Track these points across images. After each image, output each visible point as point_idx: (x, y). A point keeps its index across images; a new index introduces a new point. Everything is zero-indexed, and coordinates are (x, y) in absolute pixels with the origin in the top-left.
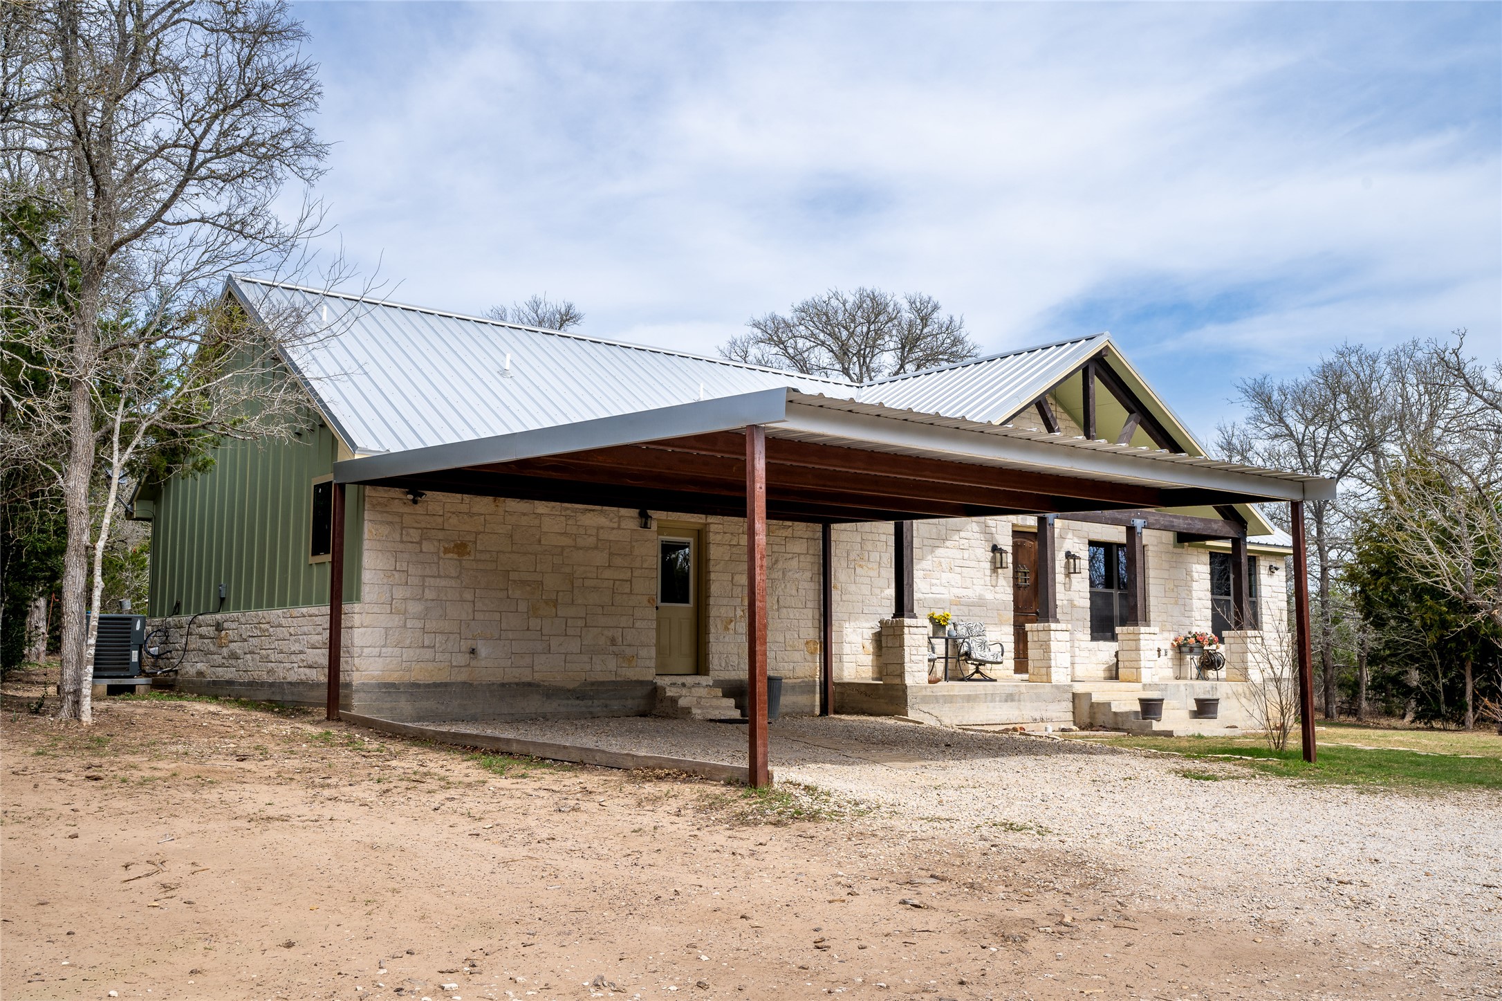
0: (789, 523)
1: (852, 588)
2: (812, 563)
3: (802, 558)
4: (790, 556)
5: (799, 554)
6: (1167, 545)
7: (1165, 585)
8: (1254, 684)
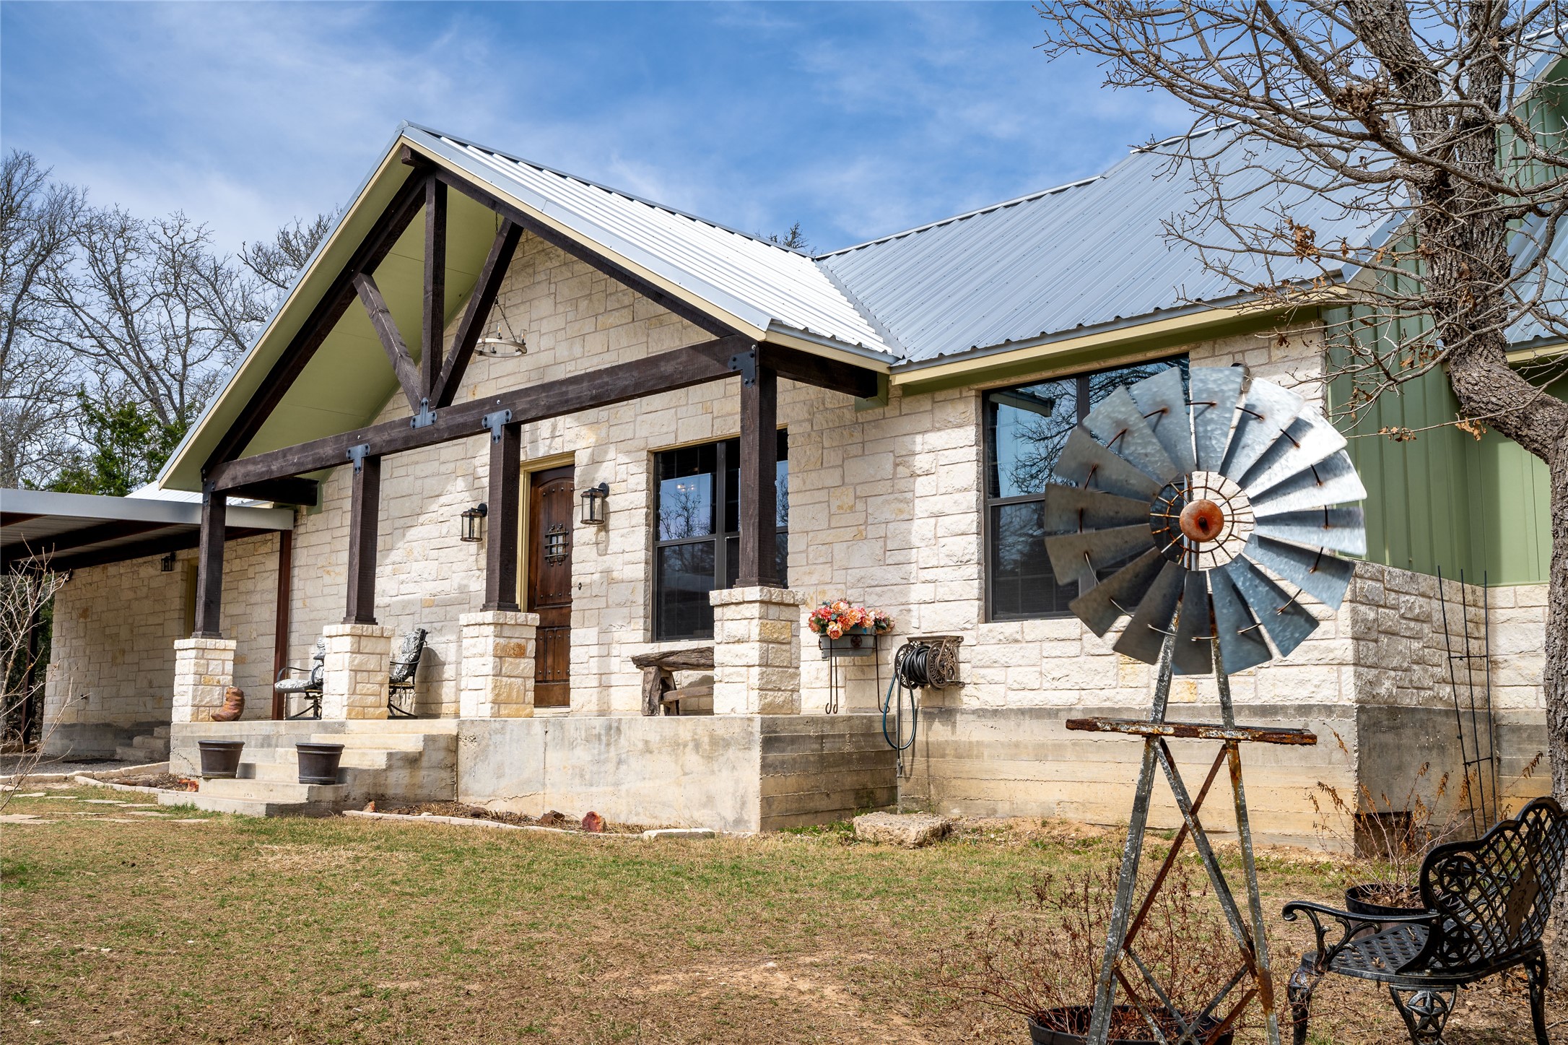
6: (837, 411)
7: (828, 502)
8: (726, 719)
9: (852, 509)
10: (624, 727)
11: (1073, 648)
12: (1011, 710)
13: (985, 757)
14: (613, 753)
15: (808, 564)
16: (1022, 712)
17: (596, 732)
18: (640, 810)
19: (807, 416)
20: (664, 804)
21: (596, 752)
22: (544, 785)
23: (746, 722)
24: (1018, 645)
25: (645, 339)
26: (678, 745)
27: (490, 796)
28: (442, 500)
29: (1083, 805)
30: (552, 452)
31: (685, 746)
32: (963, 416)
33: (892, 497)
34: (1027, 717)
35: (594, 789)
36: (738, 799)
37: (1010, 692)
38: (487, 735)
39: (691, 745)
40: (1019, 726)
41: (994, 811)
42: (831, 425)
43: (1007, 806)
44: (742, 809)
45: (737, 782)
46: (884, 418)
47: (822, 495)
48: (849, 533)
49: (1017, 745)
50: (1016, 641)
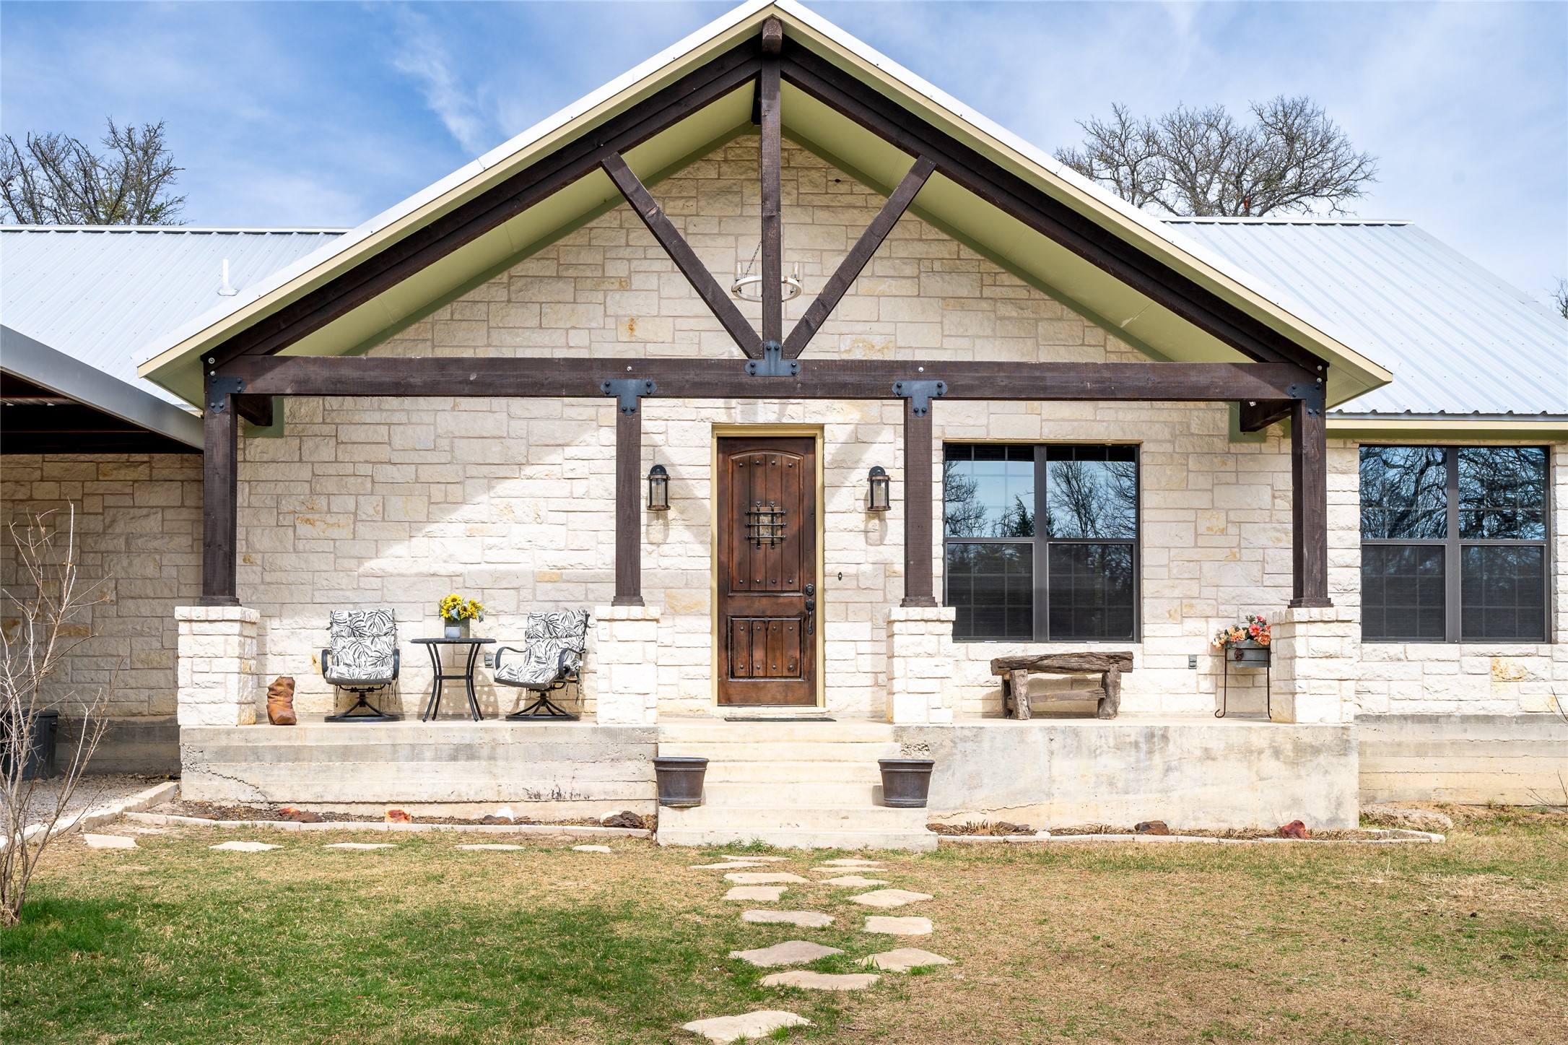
0: (145, 457)
1: (290, 560)
2: (193, 522)
3: (170, 514)
4: (145, 511)
5: (163, 508)
6: (1207, 438)
7: (1195, 522)
8: (1314, 728)
9: (1223, 532)
10: (1171, 735)
11: (1454, 668)
12: (1394, 716)
13: (1368, 755)
14: (1157, 759)
15: (1169, 578)
16: (1405, 718)
17: (1132, 739)
18: (1201, 815)
19: (1168, 437)
20: (1234, 808)
21: (1132, 759)
22: (1049, 795)
23: (1340, 731)
24: (1401, 663)
25: (939, 319)
26: (1252, 752)
27: (955, 808)
28: (569, 451)
29: (1457, 790)
30: (784, 421)
31: (1260, 752)
32: (1349, 464)
33: (1269, 526)
34: (1409, 722)
35: (1131, 797)
36: (1333, 801)
37: (1392, 702)
38: (948, 743)
39: (1268, 752)
40: (1401, 728)
41: (1374, 799)
42: (1198, 450)
43: (1386, 794)
44: (1337, 809)
45: (1331, 785)
46: (1261, 453)
47: (1190, 515)
48: (1221, 554)
49: (1399, 745)
50: (1399, 660)
